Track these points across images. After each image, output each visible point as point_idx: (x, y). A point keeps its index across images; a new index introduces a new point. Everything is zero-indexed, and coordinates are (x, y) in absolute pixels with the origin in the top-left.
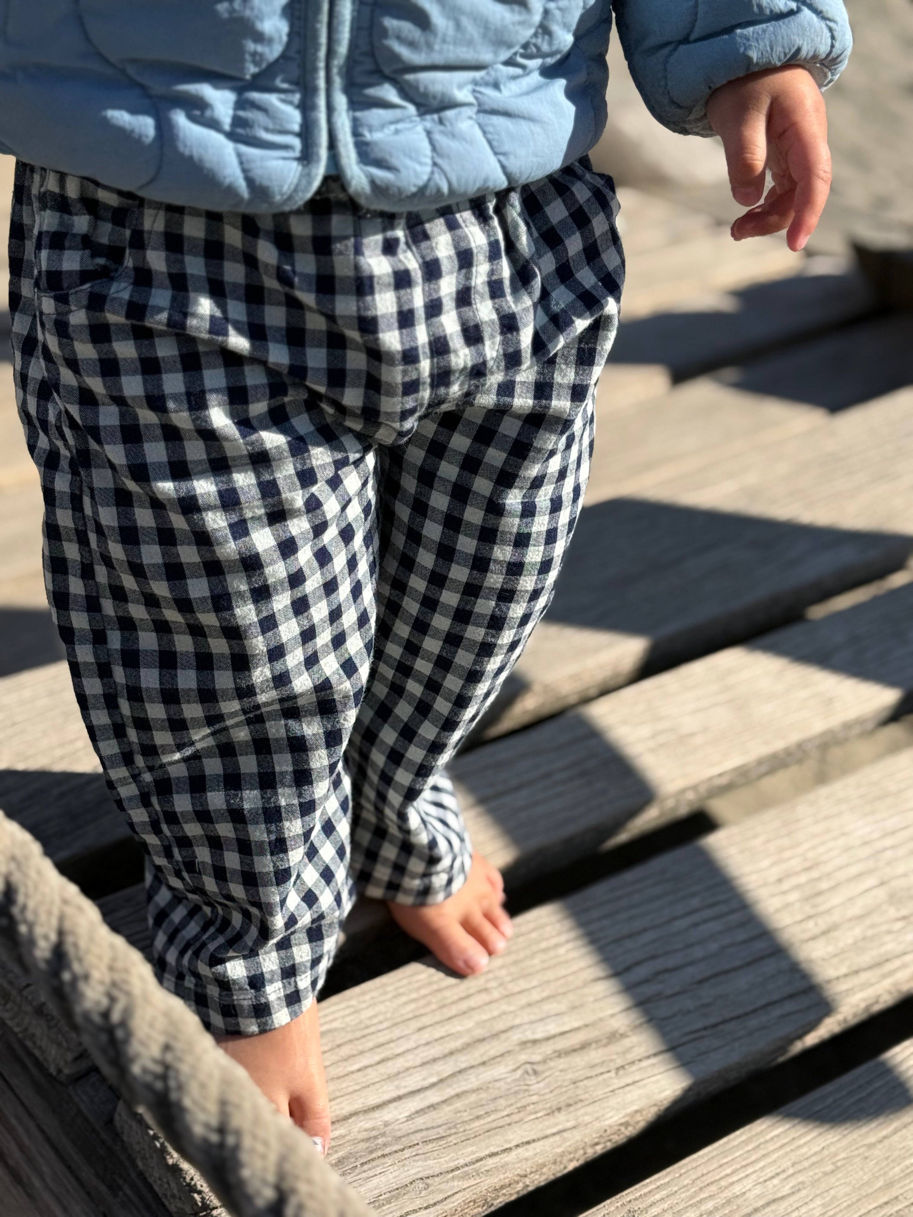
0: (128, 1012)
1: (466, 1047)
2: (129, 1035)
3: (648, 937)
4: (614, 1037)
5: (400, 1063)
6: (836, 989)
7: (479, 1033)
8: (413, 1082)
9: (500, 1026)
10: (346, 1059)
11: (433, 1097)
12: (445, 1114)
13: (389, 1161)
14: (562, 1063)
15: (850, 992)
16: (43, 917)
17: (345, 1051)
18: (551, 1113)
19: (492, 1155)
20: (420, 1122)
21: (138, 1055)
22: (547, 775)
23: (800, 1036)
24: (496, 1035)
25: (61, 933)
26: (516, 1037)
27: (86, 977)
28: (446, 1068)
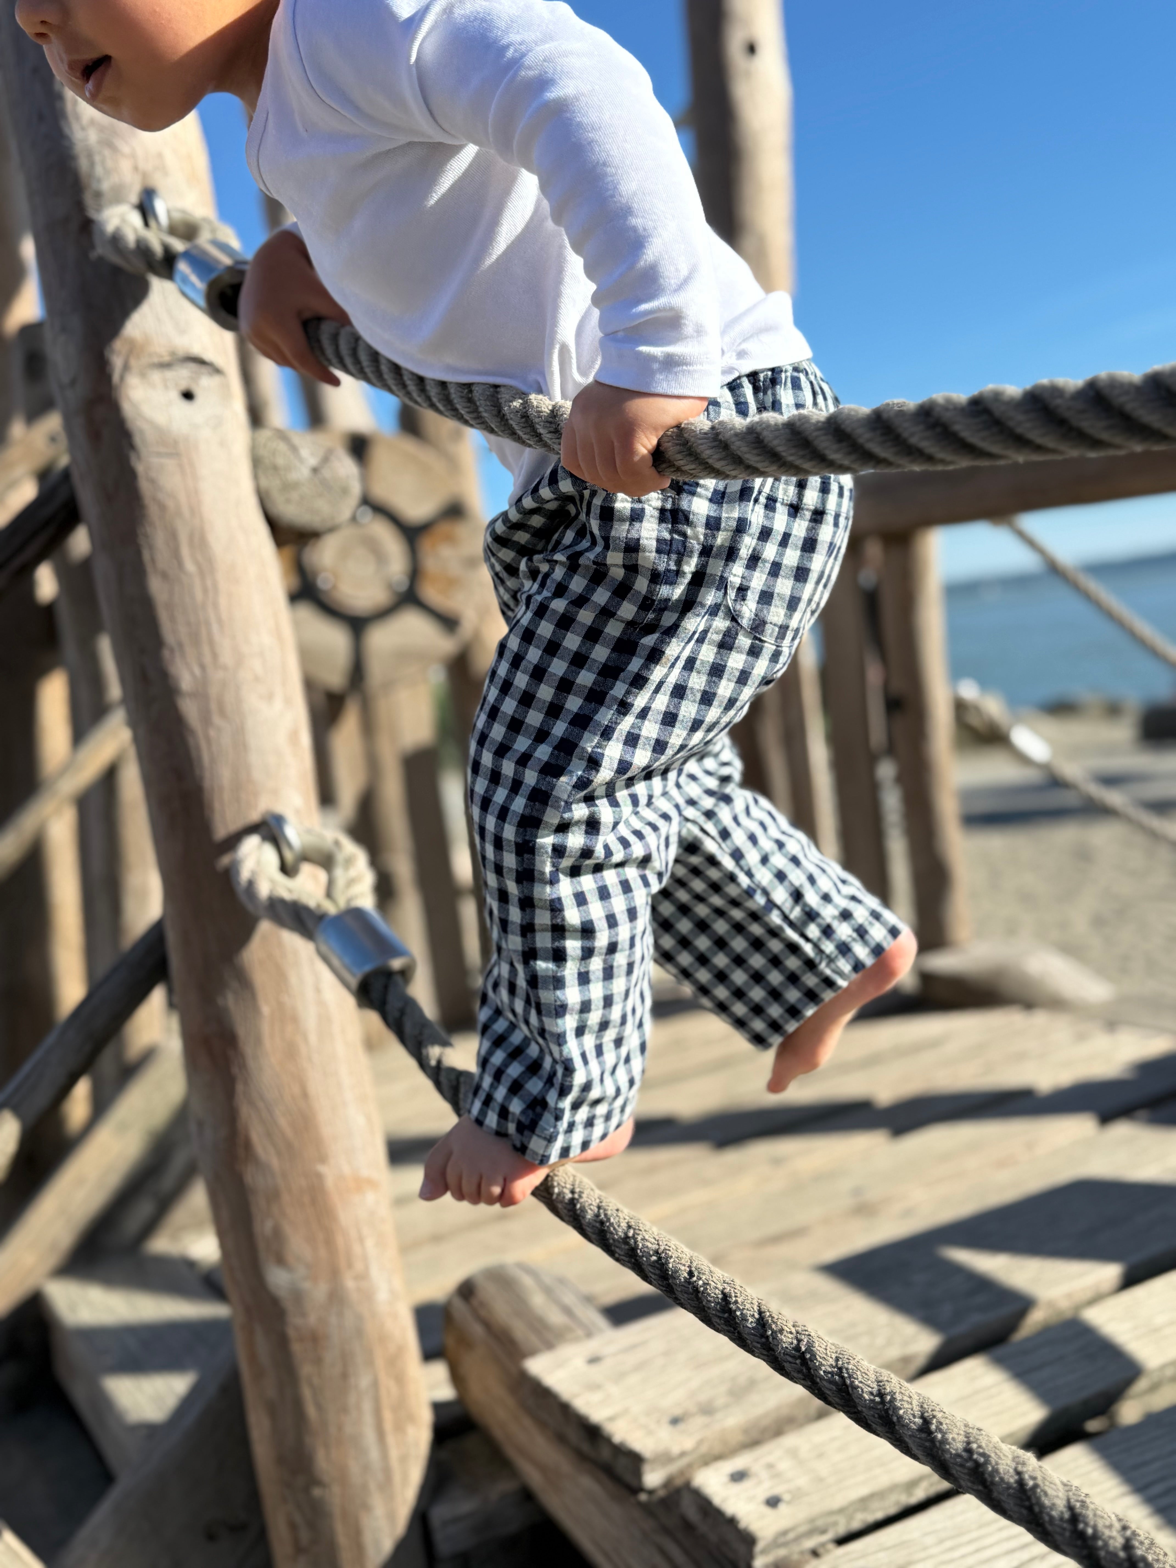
0: (810, 1346)
2: (814, 1355)
16: (748, 1306)
21: (821, 1364)
25: (760, 1313)
27: (781, 1331)
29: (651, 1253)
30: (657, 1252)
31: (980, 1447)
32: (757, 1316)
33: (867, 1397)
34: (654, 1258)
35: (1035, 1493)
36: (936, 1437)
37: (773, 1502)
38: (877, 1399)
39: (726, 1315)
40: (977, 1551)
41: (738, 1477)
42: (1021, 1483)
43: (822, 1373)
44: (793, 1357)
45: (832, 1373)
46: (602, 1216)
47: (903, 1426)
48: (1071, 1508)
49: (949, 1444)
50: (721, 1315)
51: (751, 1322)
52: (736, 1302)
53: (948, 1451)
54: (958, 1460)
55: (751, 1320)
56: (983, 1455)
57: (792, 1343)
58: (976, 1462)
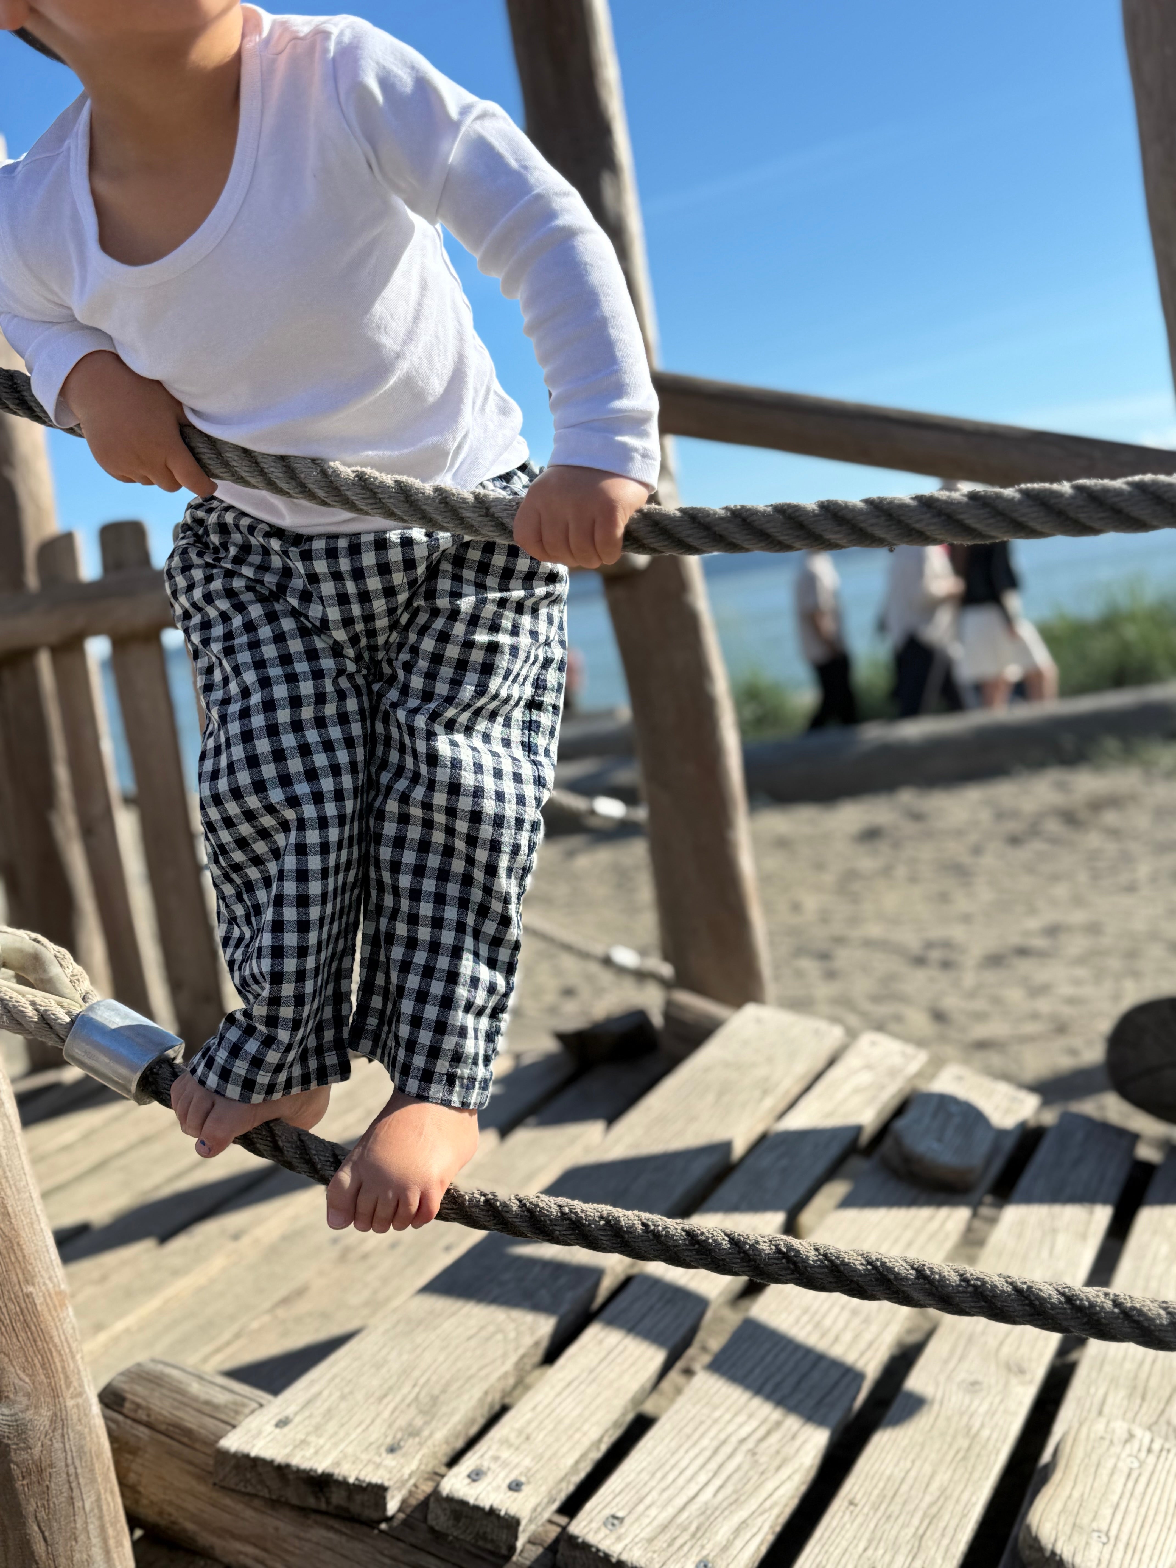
1: (716, 1452)
3: (758, 1371)
4: (778, 1424)
5: (689, 1473)
6: (860, 1365)
7: (715, 1443)
8: (702, 1478)
9: (722, 1436)
10: (664, 1477)
11: (717, 1482)
12: (729, 1488)
13: (720, 1519)
14: (764, 1445)
15: (866, 1364)
17: (659, 1475)
18: (778, 1468)
19: (766, 1499)
20: (721, 1496)
22: (651, 1308)
23: (854, 1398)
24: (724, 1442)
26: (734, 1440)
28: (713, 1465)
29: (597, 1219)
30: (601, 1217)
31: (972, 1275)
32: (727, 1239)
33: (860, 1267)
34: (602, 1223)
35: (1032, 1292)
36: (934, 1279)
37: (515, 1487)
38: (869, 1267)
39: (697, 1246)
40: (681, 1473)
41: (475, 1476)
42: (1016, 1288)
43: (811, 1262)
44: (777, 1259)
45: (819, 1260)
46: (528, 1205)
47: (901, 1279)
48: (1063, 1294)
49: (948, 1280)
50: (692, 1248)
51: (726, 1244)
52: (703, 1233)
53: (950, 1285)
54: (960, 1289)
55: (724, 1242)
56: (978, 1279)
57: (771, 1249)
58: (975, 1286)
